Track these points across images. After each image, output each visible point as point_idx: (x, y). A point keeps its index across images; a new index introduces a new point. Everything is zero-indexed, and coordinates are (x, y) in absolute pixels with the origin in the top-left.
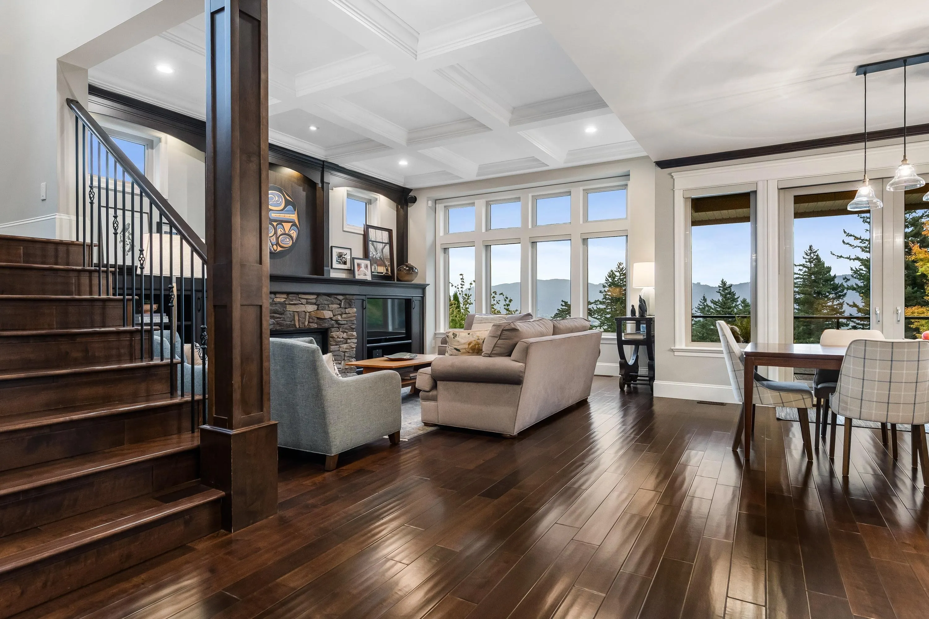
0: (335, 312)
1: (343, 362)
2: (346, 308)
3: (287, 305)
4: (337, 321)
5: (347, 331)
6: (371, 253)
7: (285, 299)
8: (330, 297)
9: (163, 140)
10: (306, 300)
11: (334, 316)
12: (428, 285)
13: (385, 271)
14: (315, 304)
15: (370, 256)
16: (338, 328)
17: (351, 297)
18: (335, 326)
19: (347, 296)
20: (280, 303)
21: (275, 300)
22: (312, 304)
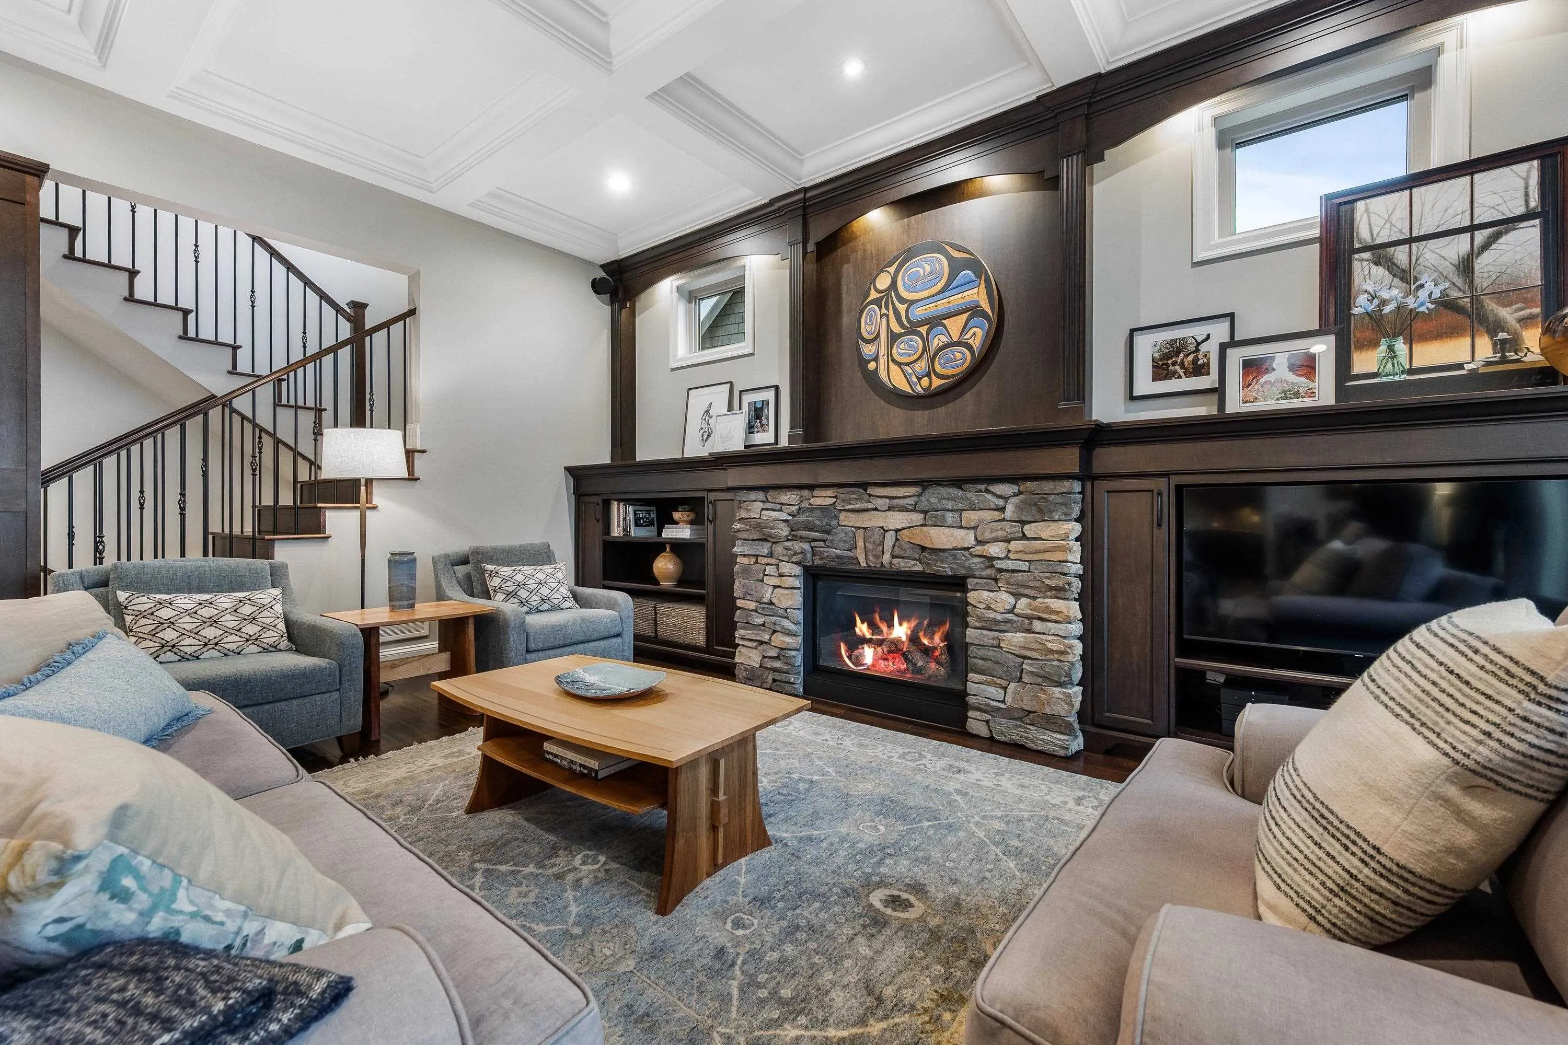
0: (983, 534)
1: (1012, 685)
2: (1023, 523)
3: (843, 513)
4: (990, 560)
5: (1032, 593)
6: (1368, 298)
7: (834, 500)
10: (887, 501)
11: (979, 542)
13: (1488, 353)
14: (914, 510)
16: (996, 580)
17: (1048, 486)
18: (978, 573)
19: (1029, 484)
20: (822, 509)
21: (812, 501)
22: (903, 509)
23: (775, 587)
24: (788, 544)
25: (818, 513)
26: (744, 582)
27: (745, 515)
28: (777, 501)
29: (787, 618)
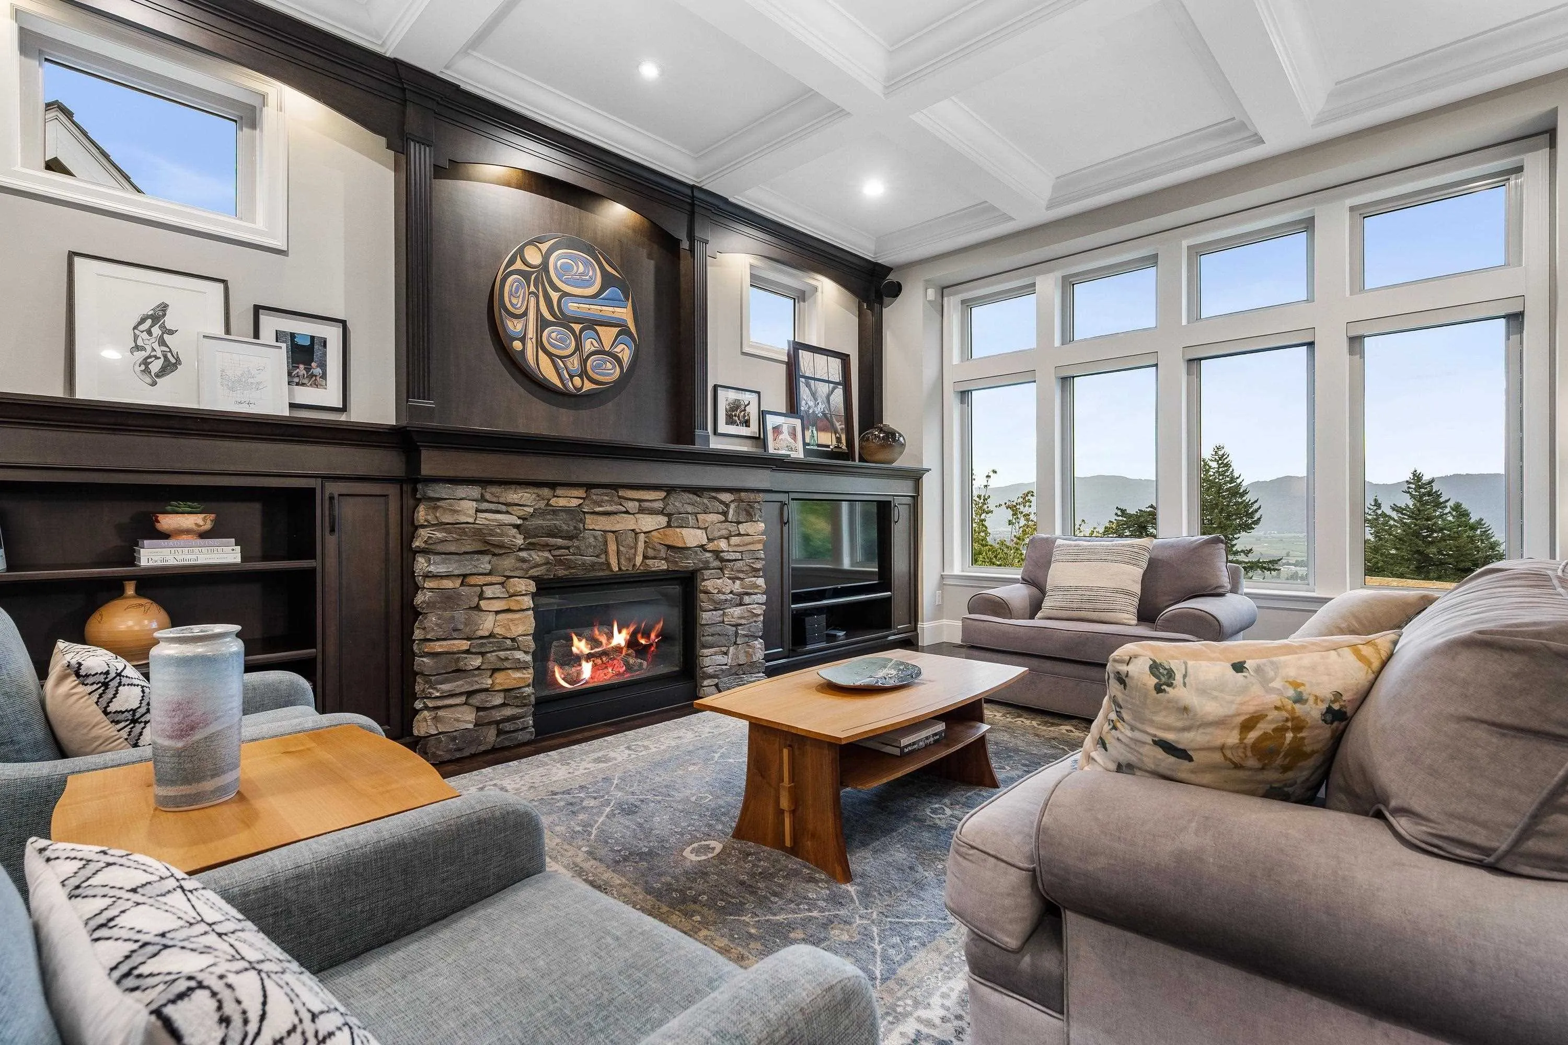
0: (712, 532)
1: (731, 648)
2: (738, 523)
3: (587, 516)
4: (717, 553)
5: (741, 575)
6: (803, 403)
7: (581, 501)
8: (699, 496)
9: (272, 100)
10: (637, 504)
11: (710, 540)
12: (928, 470)
13: (834, 443)
14: (662, 512)
15: (802, 408)
16: (721, 569)
17: (752, 496)
18: (711, 565)
19: (743, 494)
20: (567, 510)
21: (553, 502)
22: (652, 512)
23: (497, 612)
24: (523, 554)
25: (564, 515)
26: (447, 614)
27: (447, 518)
28: (502, 500)
29: (518, 649)
